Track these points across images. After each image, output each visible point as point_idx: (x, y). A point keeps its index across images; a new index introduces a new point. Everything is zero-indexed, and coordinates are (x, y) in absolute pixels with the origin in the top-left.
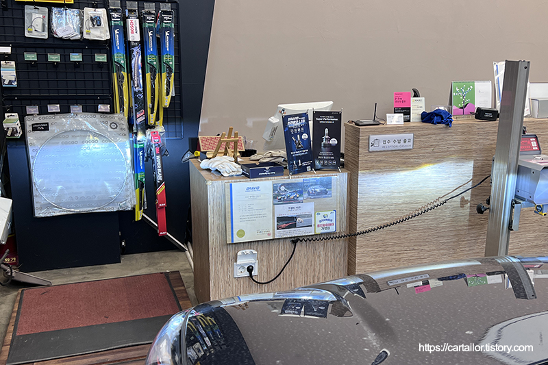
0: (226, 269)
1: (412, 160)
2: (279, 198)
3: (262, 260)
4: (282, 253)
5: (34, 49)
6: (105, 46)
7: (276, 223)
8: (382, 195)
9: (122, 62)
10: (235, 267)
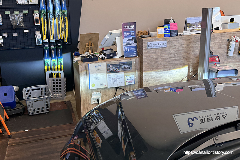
0: (88, 100)
1: (166, 52)
2: (109, 70)
3: (103, 96)
4: (112, 93)
6: (37, 7)
8: (154, 67)
9: (45, 13)
10: (92, 99)
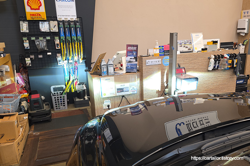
1: (161, 68)
3: (112, 103)
4: (119, 100)
5: (34, 36)
6: (57, 34)
7: (117, 91)
9: (64, 39)
10: (103, 105)
